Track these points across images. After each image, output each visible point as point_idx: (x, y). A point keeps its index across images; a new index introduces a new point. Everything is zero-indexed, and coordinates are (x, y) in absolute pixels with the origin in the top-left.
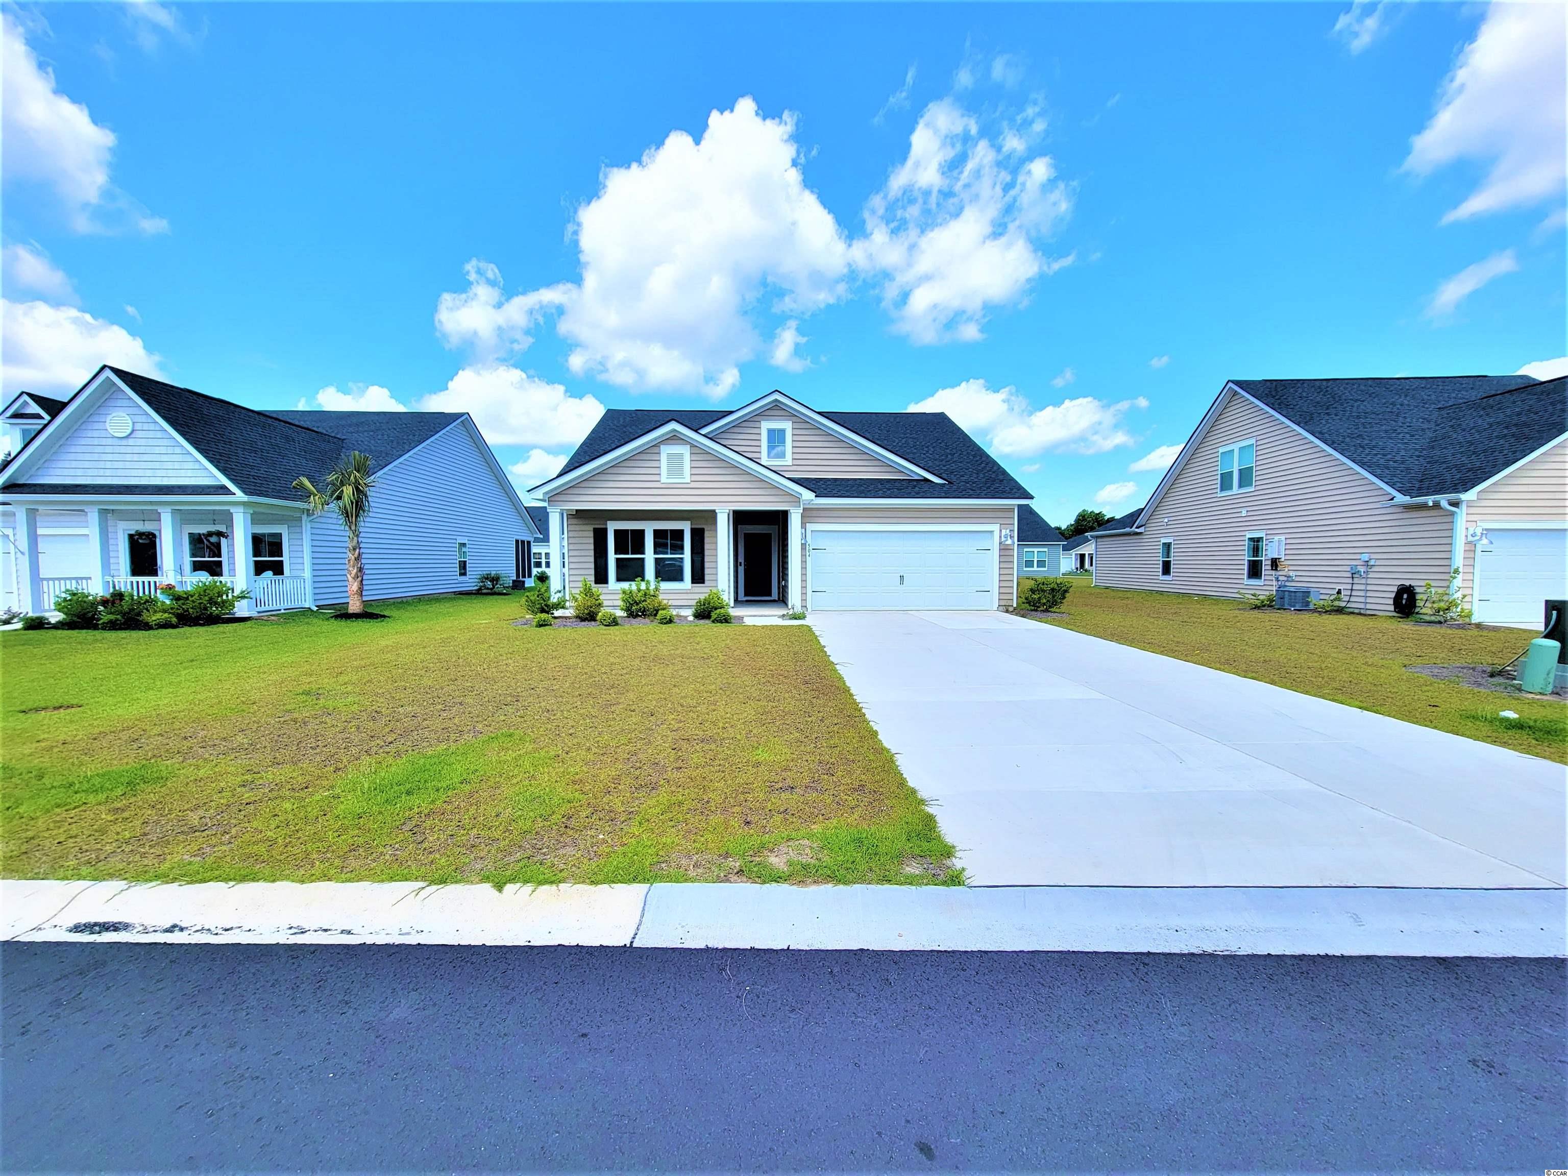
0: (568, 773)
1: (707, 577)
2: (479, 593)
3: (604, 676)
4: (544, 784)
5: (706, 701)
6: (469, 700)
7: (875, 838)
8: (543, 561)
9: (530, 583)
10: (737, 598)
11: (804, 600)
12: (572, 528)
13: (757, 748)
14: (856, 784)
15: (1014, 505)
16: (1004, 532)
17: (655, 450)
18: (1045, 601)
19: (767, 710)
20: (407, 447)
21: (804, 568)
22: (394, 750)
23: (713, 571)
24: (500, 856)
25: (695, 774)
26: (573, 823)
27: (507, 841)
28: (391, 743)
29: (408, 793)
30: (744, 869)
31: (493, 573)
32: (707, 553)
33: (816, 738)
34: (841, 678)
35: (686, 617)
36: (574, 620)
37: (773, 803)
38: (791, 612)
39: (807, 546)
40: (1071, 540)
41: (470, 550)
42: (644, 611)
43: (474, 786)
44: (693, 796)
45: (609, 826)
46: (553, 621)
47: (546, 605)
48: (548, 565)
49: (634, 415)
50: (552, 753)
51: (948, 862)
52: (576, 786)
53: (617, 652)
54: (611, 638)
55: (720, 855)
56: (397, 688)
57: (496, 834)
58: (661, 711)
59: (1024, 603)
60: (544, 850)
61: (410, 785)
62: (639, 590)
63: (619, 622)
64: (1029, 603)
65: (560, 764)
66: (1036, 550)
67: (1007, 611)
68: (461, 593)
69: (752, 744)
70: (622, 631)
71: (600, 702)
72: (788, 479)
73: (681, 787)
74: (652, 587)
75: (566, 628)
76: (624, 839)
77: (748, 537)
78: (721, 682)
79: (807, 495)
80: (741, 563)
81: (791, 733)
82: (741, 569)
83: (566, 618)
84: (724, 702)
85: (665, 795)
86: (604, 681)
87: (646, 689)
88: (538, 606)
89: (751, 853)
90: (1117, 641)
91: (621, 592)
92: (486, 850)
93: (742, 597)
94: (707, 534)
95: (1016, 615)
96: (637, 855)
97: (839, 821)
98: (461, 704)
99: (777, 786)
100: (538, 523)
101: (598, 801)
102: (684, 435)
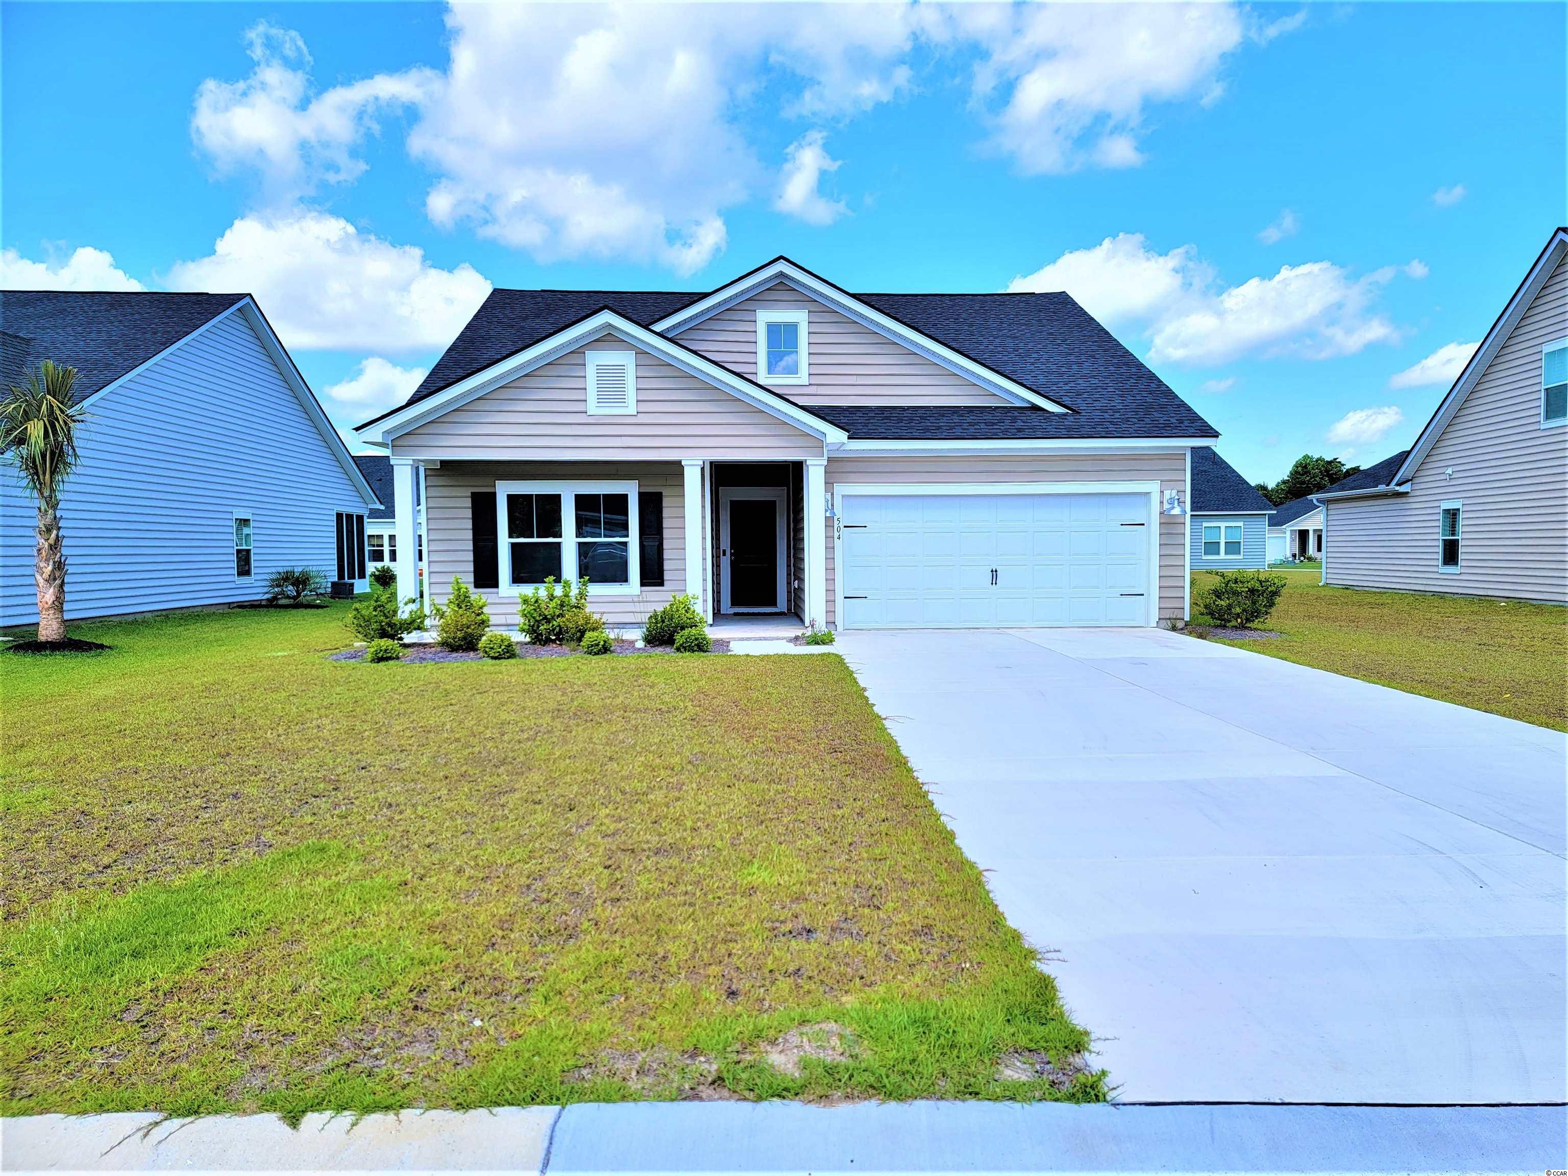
0: (422, 914)
1: (667, 576)
2: (272, 604)
3: (490, 744)
4: (379, 933)
5: (664, 784)
6: (250, 790)
7: (950, 1018)
8: (386, 549)
9: (361, 586)
10: (719, 610)
11: (830, 612)
12: (433, 492)
13: (750, 863)
14: (919, 923)
15: (1185, 448)
16: (1167, 494)
17: (575, 359)
18: (1238, 610)
19: (767, 798)
20: (142, 354)
21: (830, 559)
22: (112, 880)
23: (678, 564)
24: (296, 1063)
25: (642, 909)
26: (428, 1000)
27: (310, 1036)
28: (106, 867)
29: (135, 954)
30: (725, 1075)
31: (298, 570)
32: (666, 534)
33: (851, 844)
34: (892, 743)
35: (632, 643)
36: (439, 649)
37: (775, 959)
38: (809, 632)
39: (836, 522)
40: (1284, 506)
41: (257, 531)
42: (560, 632)
43: (255, 940)
44: (638, 948)
45: (492, 1004)
46: (402, 652)
47: (389, 624)
48: (393, 556)
49: (539, 299)
50: (395, 879)
51: (1077, 1060)
52: (436, 936)
53: (512, 702)
54: (503, 679)
55: (684, 1052)
56: (120, 772)
57: (292, 1023)
58: (588, 801)
59: (1202, 614)
60: (375, 1051)
61: (140, 941)
62: (552, 598)
63: (517, 652)
64: (1211, 614)
65: (409, 898)
66: (1223, 525)
67: (1174, 629)
68: (241, 606)
69: (741, 855)
70: (522, 668)
71: (481, 788)
72: (803, 408)
73: (619, 933)
74: (574, 591)
75: (424, 663)
76: (517, 1027)
77: (736, 506)
78: (691, 750)
79: (835, 436)
80: (724, 551)
81: (807, 836)
82: (726, 562)
83: (424, 645)
84: (694, 786)
85: (590, 947)
86: (489, 753)
87: (562, 765)
88: (374, 626)
89: (738, 1046)
90: (1367, 678)
91: (520, 600)
92: (272, 1052)
93: (726, 606)
94: (666, 502)
95: (1190, 633)
96: (538, 1054)
97: (889, 989)
98: (235, 796)
99: (785, 928)
100: (376, 485)
101: (473, 961)
102: (626, 333)
